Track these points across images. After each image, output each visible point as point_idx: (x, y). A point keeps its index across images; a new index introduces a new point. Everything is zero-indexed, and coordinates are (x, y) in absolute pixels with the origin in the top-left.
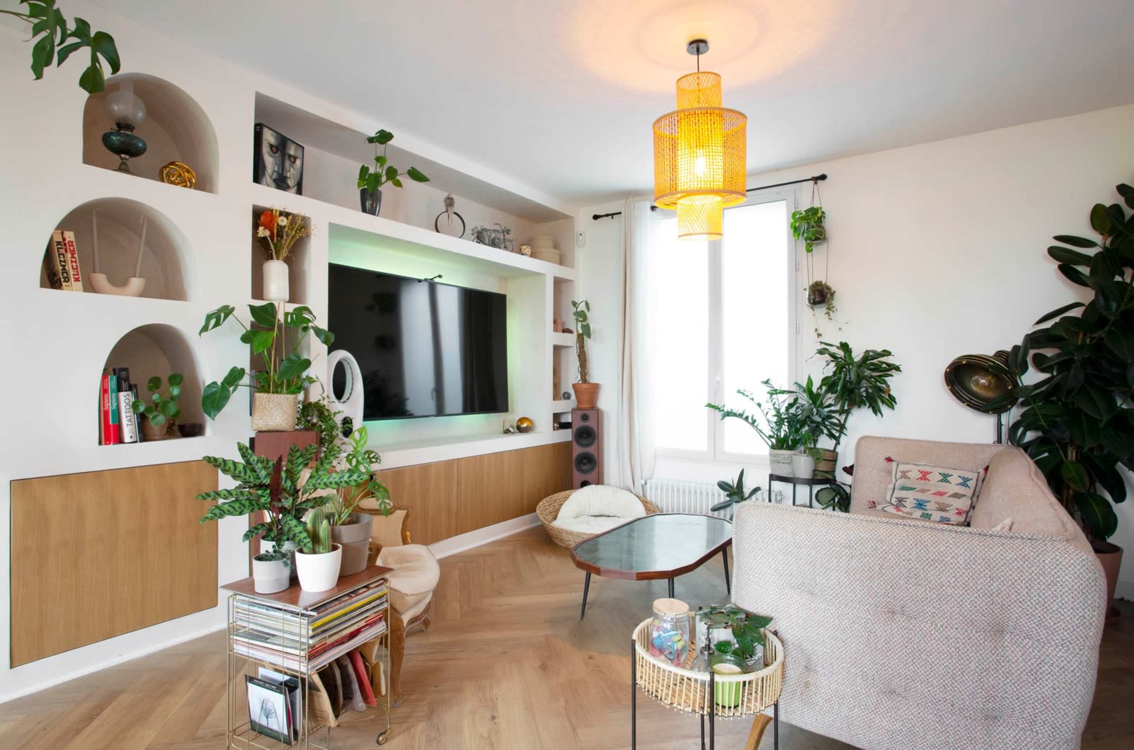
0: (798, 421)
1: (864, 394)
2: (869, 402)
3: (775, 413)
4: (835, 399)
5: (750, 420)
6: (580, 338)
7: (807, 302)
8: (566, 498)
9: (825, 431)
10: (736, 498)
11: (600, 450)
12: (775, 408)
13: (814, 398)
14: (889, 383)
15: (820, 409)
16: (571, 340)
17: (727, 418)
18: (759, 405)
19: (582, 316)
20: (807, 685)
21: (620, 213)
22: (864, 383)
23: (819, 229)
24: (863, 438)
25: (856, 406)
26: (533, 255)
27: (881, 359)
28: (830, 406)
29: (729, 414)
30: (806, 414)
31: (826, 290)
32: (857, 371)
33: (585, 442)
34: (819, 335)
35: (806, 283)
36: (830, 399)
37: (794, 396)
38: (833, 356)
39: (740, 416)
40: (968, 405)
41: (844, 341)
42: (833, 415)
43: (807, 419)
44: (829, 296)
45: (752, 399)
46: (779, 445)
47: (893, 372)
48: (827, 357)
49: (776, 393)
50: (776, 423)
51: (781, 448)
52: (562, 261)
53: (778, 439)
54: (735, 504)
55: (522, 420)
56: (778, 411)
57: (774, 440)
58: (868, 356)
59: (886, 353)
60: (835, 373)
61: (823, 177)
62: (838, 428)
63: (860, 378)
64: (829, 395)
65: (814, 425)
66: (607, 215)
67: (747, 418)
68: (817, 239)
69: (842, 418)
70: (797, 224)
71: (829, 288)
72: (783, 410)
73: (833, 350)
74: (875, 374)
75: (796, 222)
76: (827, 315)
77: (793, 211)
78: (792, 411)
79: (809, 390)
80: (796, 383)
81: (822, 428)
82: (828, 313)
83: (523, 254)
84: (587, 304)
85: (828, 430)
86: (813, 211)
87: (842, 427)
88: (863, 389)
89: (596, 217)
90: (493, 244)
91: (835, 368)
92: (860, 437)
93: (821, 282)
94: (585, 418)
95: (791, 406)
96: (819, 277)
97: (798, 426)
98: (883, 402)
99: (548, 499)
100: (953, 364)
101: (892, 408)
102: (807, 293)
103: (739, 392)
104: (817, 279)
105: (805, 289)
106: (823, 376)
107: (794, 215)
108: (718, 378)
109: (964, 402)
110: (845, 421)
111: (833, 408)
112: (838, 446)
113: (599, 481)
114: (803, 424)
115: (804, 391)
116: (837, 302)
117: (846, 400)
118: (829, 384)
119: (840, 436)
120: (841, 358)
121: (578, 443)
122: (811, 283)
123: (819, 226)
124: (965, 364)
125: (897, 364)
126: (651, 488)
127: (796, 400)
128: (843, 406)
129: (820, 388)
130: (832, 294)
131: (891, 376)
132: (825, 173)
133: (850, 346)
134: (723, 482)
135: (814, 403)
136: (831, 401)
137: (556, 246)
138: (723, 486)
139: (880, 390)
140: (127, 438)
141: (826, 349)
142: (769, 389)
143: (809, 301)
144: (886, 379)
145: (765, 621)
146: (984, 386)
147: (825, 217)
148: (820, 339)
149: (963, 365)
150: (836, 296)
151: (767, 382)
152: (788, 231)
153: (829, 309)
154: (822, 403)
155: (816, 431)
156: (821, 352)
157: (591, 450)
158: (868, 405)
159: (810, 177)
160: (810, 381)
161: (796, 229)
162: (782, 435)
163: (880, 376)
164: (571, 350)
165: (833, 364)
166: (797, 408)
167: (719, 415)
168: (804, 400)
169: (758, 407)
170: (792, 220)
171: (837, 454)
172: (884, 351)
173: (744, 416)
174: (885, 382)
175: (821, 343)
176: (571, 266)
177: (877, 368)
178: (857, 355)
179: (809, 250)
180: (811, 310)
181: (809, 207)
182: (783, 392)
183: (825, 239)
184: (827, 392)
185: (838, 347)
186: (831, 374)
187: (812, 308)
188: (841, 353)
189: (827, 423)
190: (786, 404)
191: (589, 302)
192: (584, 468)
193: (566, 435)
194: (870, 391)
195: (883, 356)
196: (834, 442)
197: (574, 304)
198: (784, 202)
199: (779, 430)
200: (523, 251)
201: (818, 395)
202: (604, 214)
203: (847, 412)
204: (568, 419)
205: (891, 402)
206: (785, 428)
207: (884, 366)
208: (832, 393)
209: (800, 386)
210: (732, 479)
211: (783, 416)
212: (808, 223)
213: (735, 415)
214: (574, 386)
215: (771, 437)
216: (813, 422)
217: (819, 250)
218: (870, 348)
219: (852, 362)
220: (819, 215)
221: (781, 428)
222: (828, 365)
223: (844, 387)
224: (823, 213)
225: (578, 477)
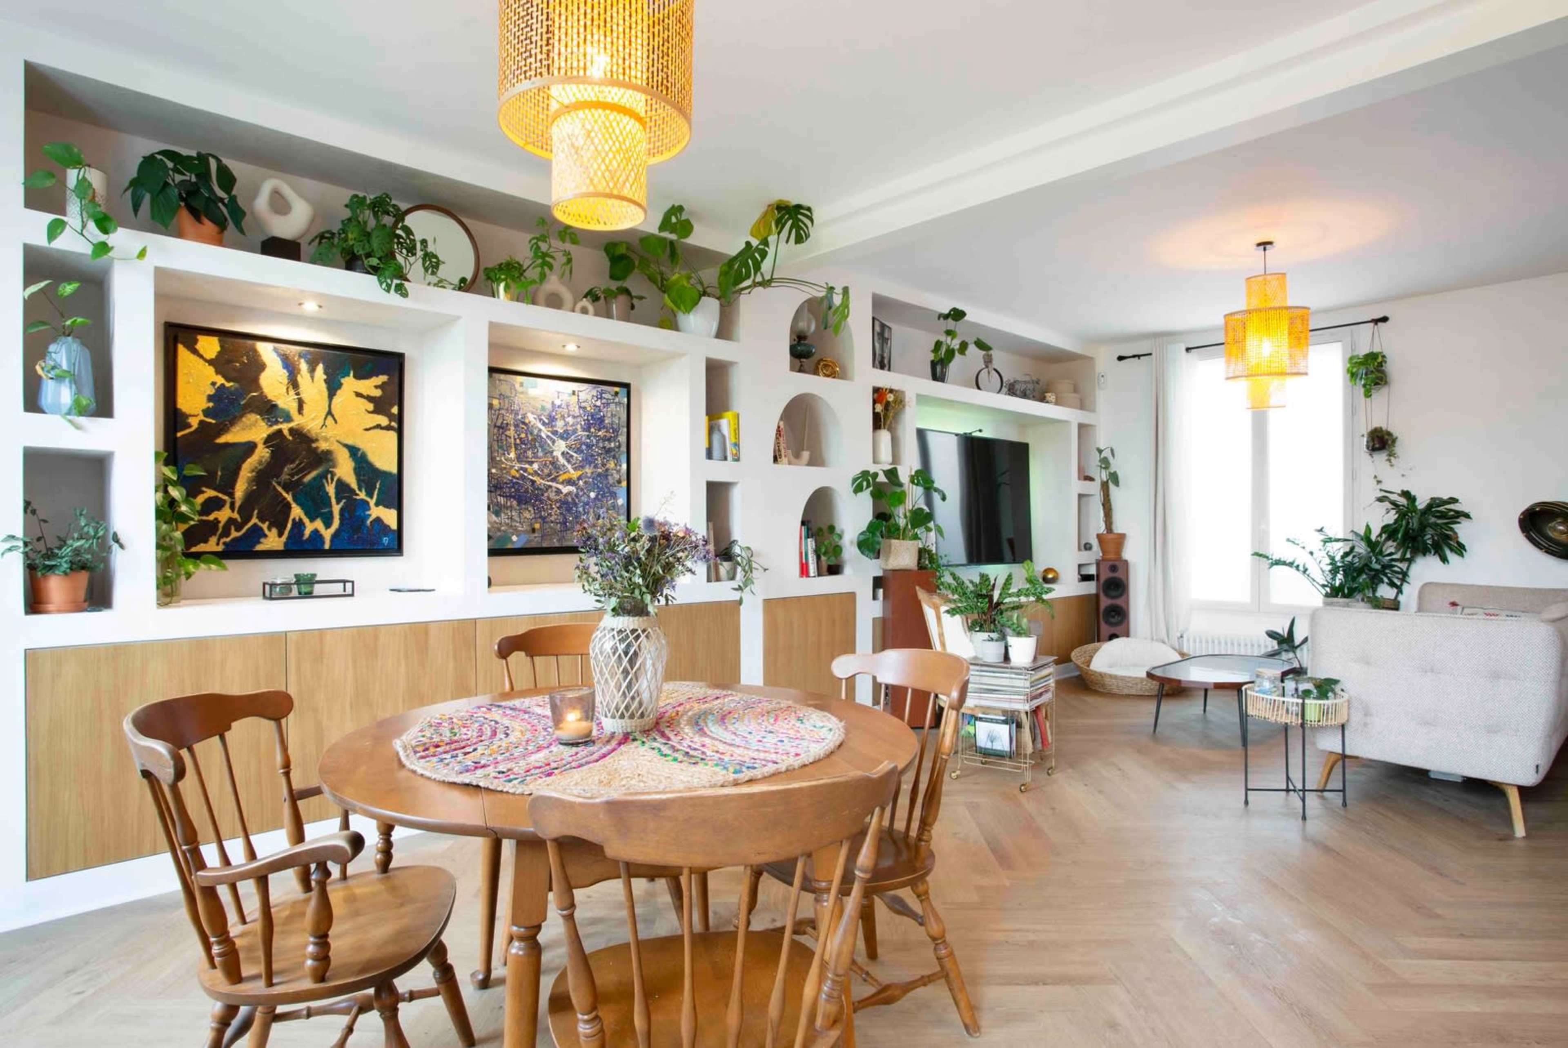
0: (1355, 570)
1: (1429, 542)
2: (1434, 549)
3: (1328, 561)
4: (1396, 548)
5: (1301, 568)
6: (1105, 486)
7: (1365, 449)
8: (1096, 650)
9: (1386, 580)
10: (1285, 646)
11: (1127, 602)
12: (1329, 556)
13: (1373, 546)
14: (1457, 531)
15: (1380, 557)
16: (1094, 488)
17: (1275, 567)
18: (1311, 553)
19: (1105, 463)
20: (1365, 725)
21: (1150, 354)
22: (1430, 532)
23: (1379, 375)
24: (1426, 585)
25: (1421, 554)
26: (1057, 403)
27: (1448, 507)
28: (1391, 554)
29: (1278, 562)
30: (1363, 562)
31: (1386, 437)
32: (1420, 519)
33: (1114, 593)
34: (1379, 482)
35: (1364, 429)
36: (1390, 547)
37: (1350, 544)
38: (1393, 503)
39: (1291, 564)
40: (1546, 552)
41: (1405, 489)
42: (1394, 563)
43: (1366, 567)
44: (1390, 442)
45: (1304, 548)
46: (1334, 594)
47: (1462, 519)
48: (1387, 504)
49: (1331, 541)
50: (1330, 571)
51: (1336, 596)
52: (1082, 406)
53: (1333, 588)
54: (1284, 653)
55: (1048, 571)
56: (1332, 558)
57: (1328, 589)
58: (1435, 503)
59: (1453, 500)
60: (1396, 521)
61: (1385, 319)
62: (1400, 576)
63: (1423, 527)
64: (1390, 543)
65: (1373, 573)
66: (1134, 356)
67: (1297, 567)
68: (1377, 384)
69: (1404, 566)
70: (1354, 370)
71: (1389, 434)
72: (1338, 558)
73: (1393, 497)
74: (1440, 521)
75: (1353, 367)
76: (1388, 462)
77: (1349, 355)
78: (1349, 559)
79: (1367, 538)
80: (1352, 531)
81: (1382, 576)
82: (1389, 460)
83: (1047, 402)
84: (1112, 451)
85: (1389, 579)
86: (1372, 357)
87: (1404, 575)
88: (1429, 536)
89: (1121, 358)
90: (1024, 395)
91: (1397, 516)
92: (1421, 584)
93: (1381, 428)
94: (1113, 568)
95: (1346, 554)
96: (1379, 422)
97: (1355, 575)
98: (1452, 550)
99: (1078, 649)
100: (1527, 510)
101: (1462, 555)
102: (1365, 439)
103: (1288, 540)
104: (1376, 424)
105: (1363, 436)
106: (1384, 524)
107: (1351, 359)
108: (1263, 527)
109: (1541, 549)
110: (1408, 568)
111: (1394, 557)
112: (1400, 595)
113: (1127, 634)
114: (1360, 571)
115: (1362, 539)
116: (1398, 449)
117: (1408, 547)
118: (1389, 531)
119: (1402, 585)
120: (1403, 506)
121: (1107, 595)
122: (1369, 429)
123: (1378, 371)
124: (1539, 512)
125: (1467, 511)
126: (1188, 640)
127: (1352, 549)
128: (1404, 554)
129: (1380, 535)
130: (1394, 441)
131: (1459, 523)
132: (1387, 315)
133: (1413, 493)
134: (1272, 631)
135: (1373, 551)
136: (1392, 550)
137: (1076, 390)
138: (1272, 635)
139: (1448, 537)
140: (812, 574)
141: (1387, 497)
142: (1323, 537)
143: (1368, 448)
144: (1452, 526)
145: (1336, 682)
146: (1562, 532)
147: (1386, 362)
148: (1379, 486)
149: (1536, 512)
150: (1397, 443)
151: (1321, 530)
152: (1344, 378)
153: (1390, 455)
154: (1381, 552)
155: (1375, 580)
156: (1381, 500)
157: (1119, 602)
158: (1433, 552)
159: (1369, 319)
160: (1368, 529)
161: (1353, 375)
162: (1337, 583)
163: (1446, 524)
164: (1091, 498)
165: (1394, 512)
166: (1354, 557)
167: (1265, 563)
168: (1362, 549)
169: (1309, 556)
170: (1349, 365)
171: (1399, 602)
172: (1451, 498)
173: (1295, 564)
174: (1452, 530)
175: (1381, 490)
176: (1092, 410)
177: (1443, 515)
178: (1421, 504)
179: (1368, 395)
180: (1369, 457)
181: (1367, 352)
182: (1338, 540)
183: (1386, 383)
184: (1388, 539)
185: (1399, 495)
186: (1391, 522)
187: (1371, 455)
188: (1403, 501)
189: (1387, 571)
190: (1341, 553)
191: (1114, 448)
192: (1113, 620)
193: (1090, 588)
194: (1436, 538)
195: (1450, 503)
196: (1395, 590)
197: (1100, 451)
198: (1339, 344)
199: (1333, 579)
200: (1048, 399)
201: (1377, 543)
202: (1131, 355)
203: (1410, 561)
204: (1092, 570)
205: (1460, 549)
206: (1340, 576)
207: (1452, 513)
208: (1394, 541)
209: (1356, 534)
210: (1282, 628)
211: (1339, 564)
212: (1367, 368)
213: (1284, 563)
214: (1099, 536)
215: (1324, 586)
216: (1371, 569)
217: (1380, 396)
218: (1435, 496)
219: (1415, 510)
220: (1380, 359)
221: (1335, 576)
222: (1388, 513)
223: (1406, 533)
224: (1384, 357)
225: (1105, 629)
